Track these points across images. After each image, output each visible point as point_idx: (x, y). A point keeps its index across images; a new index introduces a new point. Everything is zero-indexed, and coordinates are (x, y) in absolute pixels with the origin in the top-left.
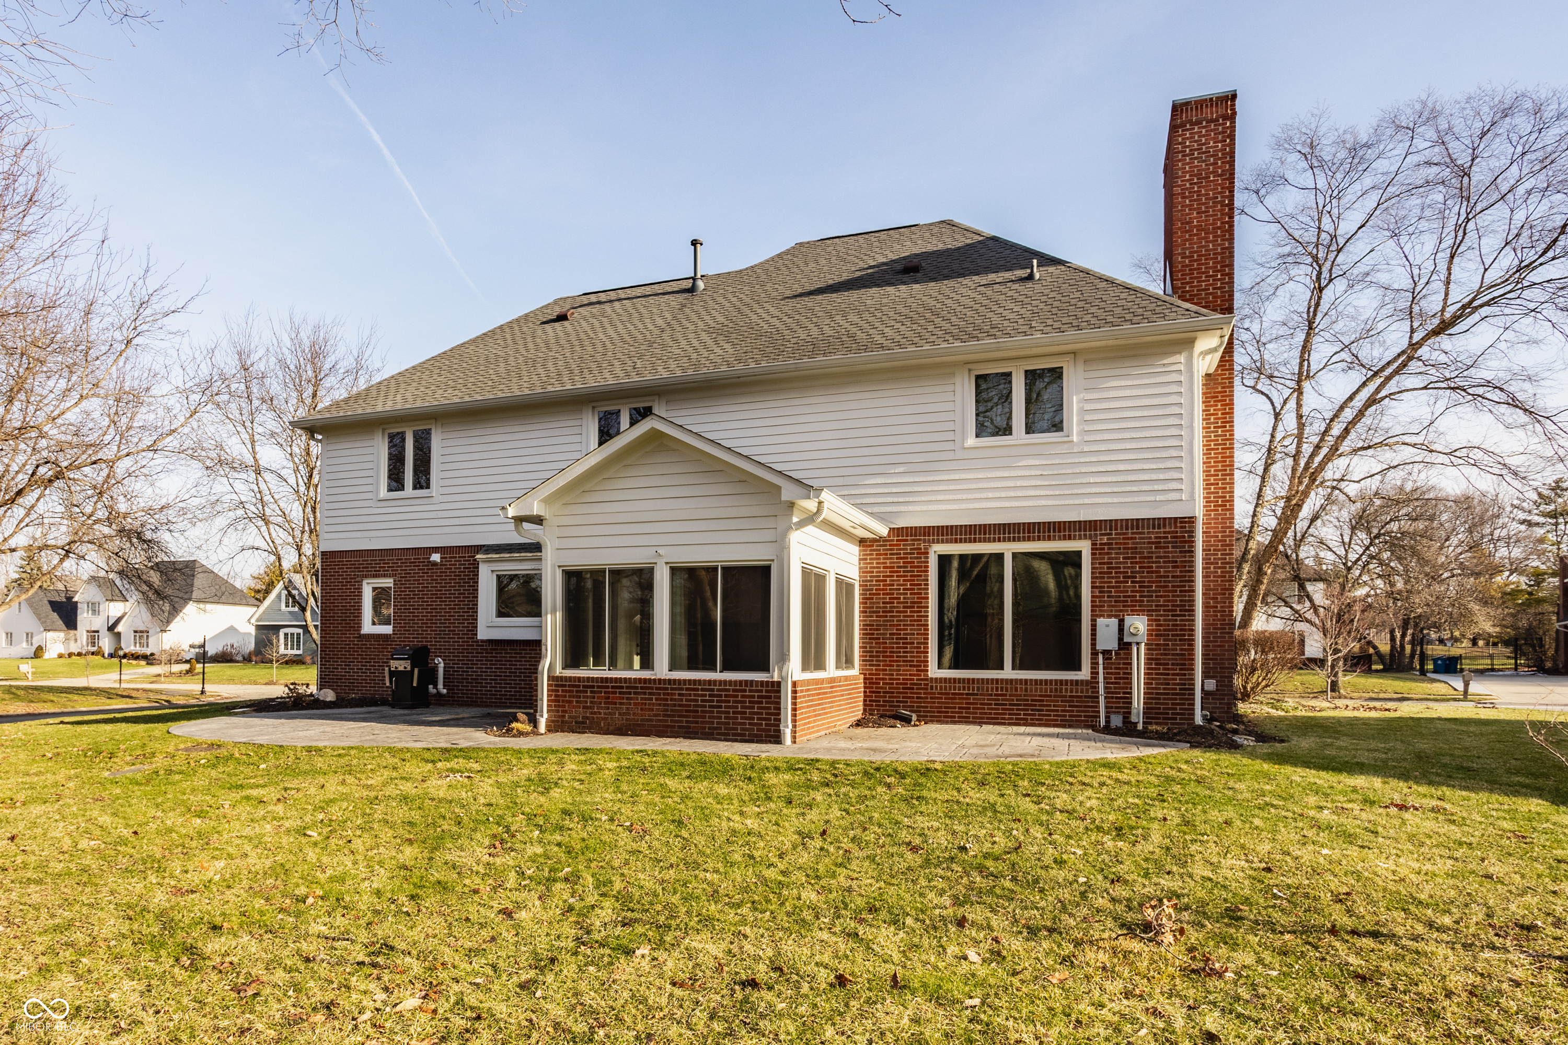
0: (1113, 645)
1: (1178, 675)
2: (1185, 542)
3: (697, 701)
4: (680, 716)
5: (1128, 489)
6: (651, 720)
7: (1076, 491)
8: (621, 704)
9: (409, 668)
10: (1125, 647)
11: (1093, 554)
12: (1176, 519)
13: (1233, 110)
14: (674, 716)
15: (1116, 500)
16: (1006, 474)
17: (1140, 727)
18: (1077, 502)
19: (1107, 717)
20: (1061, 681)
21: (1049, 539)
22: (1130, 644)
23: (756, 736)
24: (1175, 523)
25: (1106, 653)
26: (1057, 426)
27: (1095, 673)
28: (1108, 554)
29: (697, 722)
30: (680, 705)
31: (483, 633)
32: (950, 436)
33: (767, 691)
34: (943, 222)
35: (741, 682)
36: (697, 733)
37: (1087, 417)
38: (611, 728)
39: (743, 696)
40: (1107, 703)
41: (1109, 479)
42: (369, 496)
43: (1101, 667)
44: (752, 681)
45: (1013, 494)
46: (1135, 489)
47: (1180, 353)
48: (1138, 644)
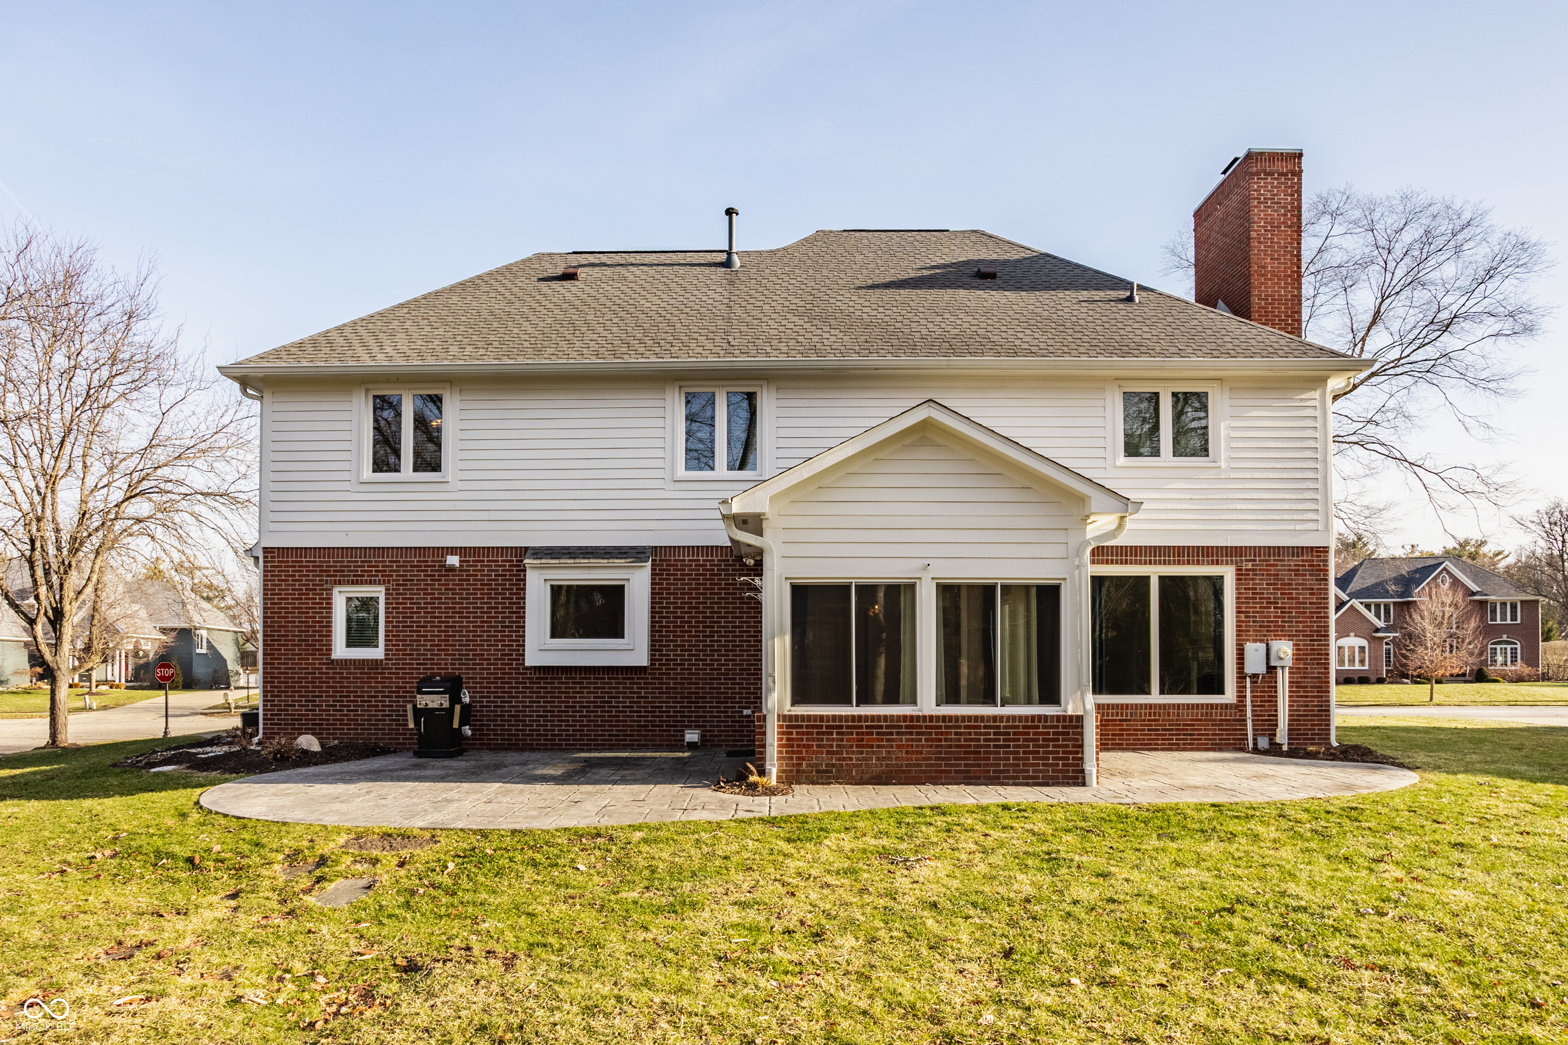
0: (1261, 669)
1: (1315, 697)
2: (1321, 570)
3: (979, 740)
4: (956, 759)
5: (1271, 517)
6: (920, 765)
7: (1224, 517)
8: (879, 746)
9: (446, 705)
10: (1271, 669)
11: (1238, 579)
12: (1312, 548)
13: (1300, 167)
14: (950, 759)
15: (1260, 528)
16: (1157, 496)
17: (1285, 748)
18: (1224, 527)
19: (1255, 740)
20: (1212, 705)
21: (1198, 563)
22: (1275, 668)
23: (1052, 778)
24: (1312, 551)
25: (1254, 676)
26: (1204, 451)
27: (1241, 697)
28: (1253, 579)
29: (979, 765)
30: (957, 746)
31: (532, 658)
32: (1101, 453)
33: (1064, 727)
34: (975, 231)
35: (1033, 717)
36: (979, 778)
37: (1234, 445)
38: (867, 776)
39: (1035, 734)
40: (1254, 725)
41: (1254, 507)
42: (346, 476)
43: (1248, 691)
44: (1046, 717)
45: (1164, 516)
46: (1277, 517)
47: (1315, 390)
48: (1283, 667)
